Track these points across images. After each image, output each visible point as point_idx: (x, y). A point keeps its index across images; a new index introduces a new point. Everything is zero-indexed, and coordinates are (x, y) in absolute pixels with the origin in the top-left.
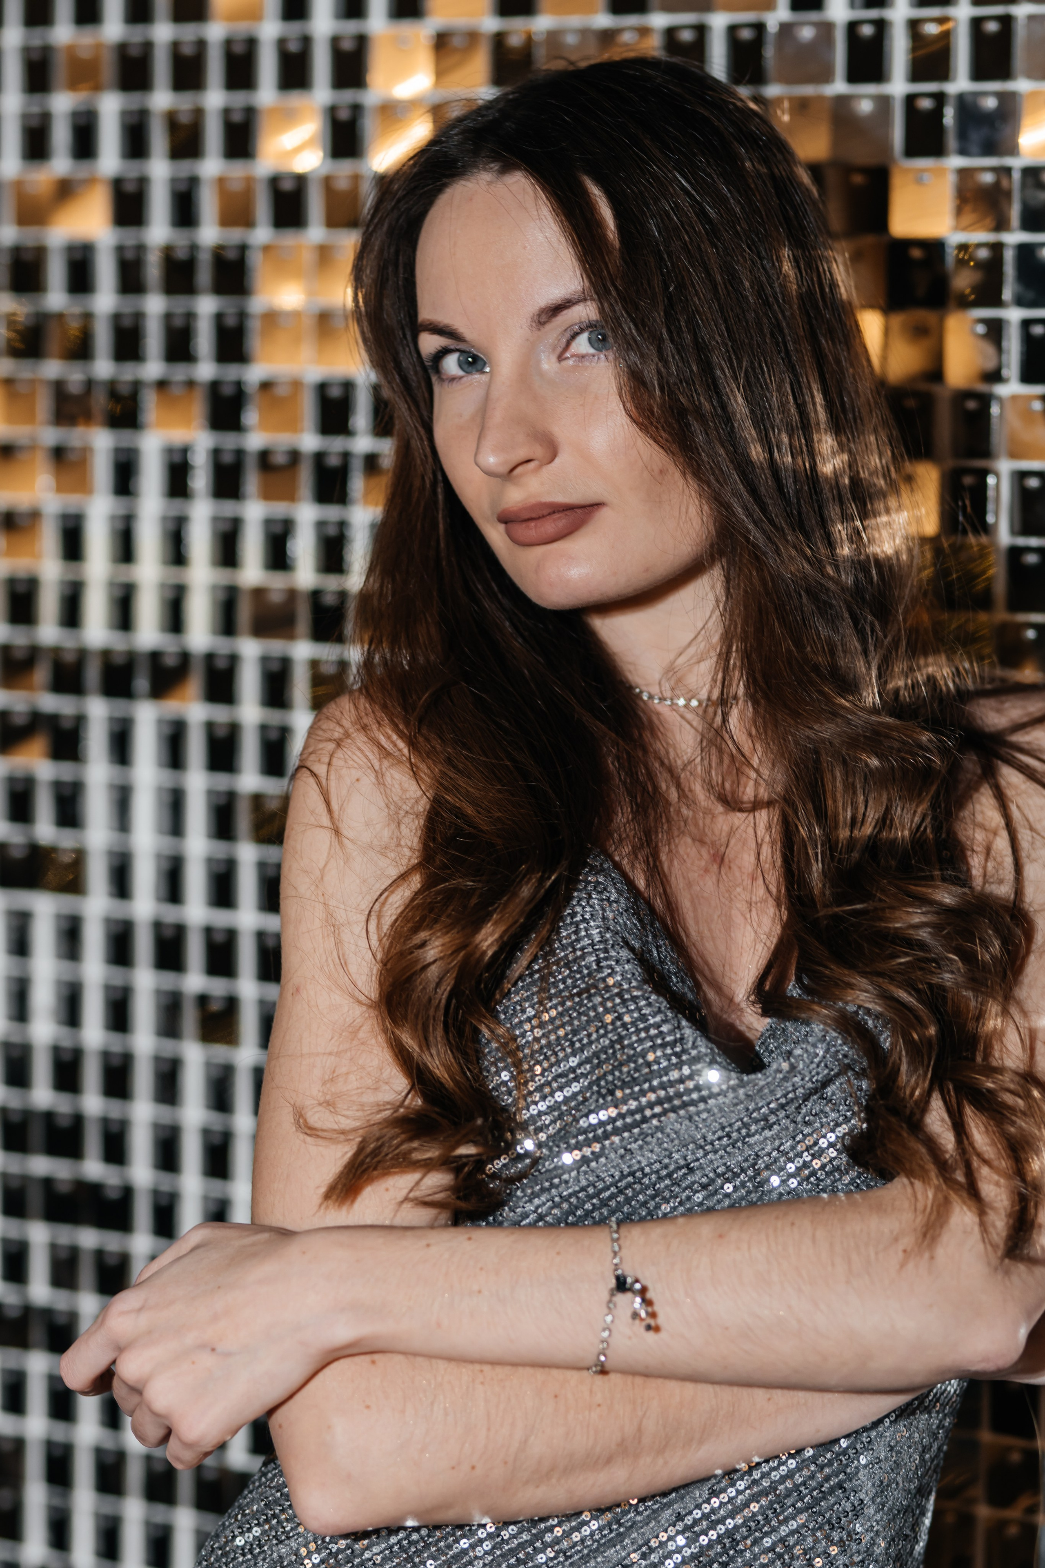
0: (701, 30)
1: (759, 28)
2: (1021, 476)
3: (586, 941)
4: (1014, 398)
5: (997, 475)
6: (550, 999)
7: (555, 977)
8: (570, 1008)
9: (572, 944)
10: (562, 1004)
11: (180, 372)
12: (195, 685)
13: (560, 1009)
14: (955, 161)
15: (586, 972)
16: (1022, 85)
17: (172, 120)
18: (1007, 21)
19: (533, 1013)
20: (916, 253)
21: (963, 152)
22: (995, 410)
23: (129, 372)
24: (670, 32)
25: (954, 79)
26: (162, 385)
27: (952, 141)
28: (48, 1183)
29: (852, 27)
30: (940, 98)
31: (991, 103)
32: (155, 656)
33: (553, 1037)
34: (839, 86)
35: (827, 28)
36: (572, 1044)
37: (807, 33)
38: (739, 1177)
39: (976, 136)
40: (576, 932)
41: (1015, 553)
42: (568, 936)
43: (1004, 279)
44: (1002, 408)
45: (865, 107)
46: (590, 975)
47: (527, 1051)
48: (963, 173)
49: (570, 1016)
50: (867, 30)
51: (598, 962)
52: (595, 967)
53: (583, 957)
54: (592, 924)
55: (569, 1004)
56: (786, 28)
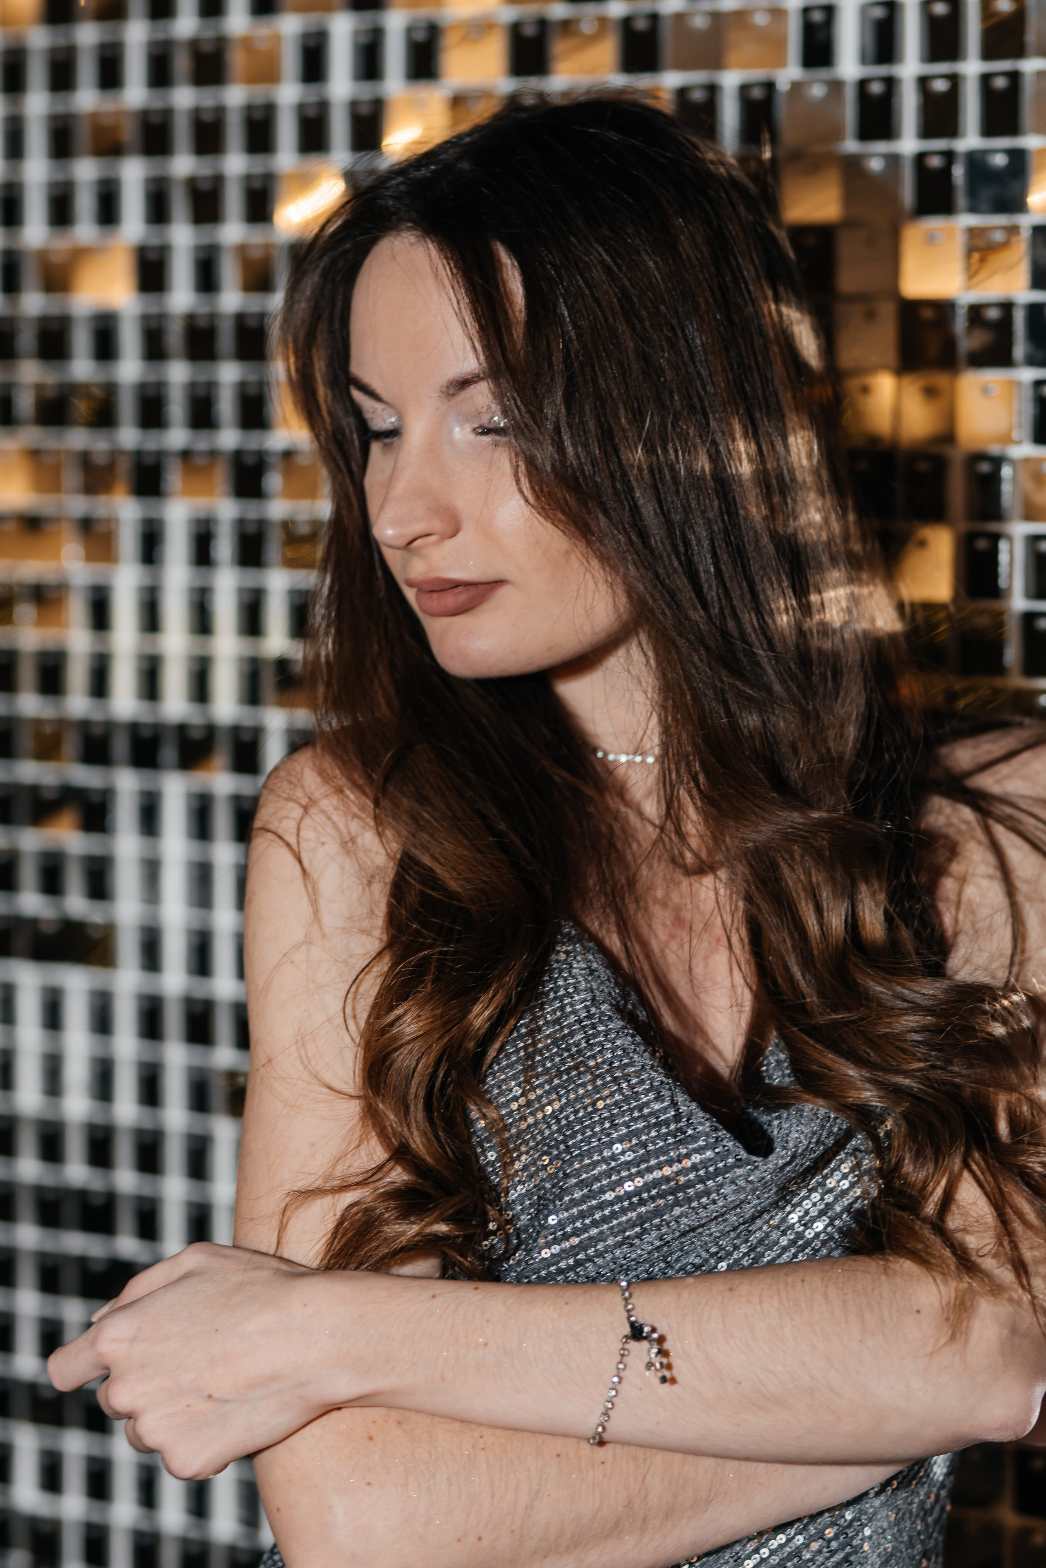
0: (713, 89)
1: (769, 86)
2: (1034, 539)
3: (573, 1018)
4: (1027, 460)
5: (1010, 539)
6: (537, 1077)
7: (542, 1055)
8: (558, 1086)
9: (557, 1021)
10: (550, 1082)
11: (202, 441)
12: (221, 757)
13: (547, 1087)
14: (966, 220)
15: (574, 1049)
16: (1031, 142)
17: (192, 184)
18: (1014, 77)
19: (520, 1092)
20: (927, 314)
21: (973, 209)
22: (1006, 471)
23: (152, 442)
24: (682, 93)
25: (964, 135)
26: (186, 455)
27: (961, 199)
28: (82, 1261)
29: (863, 84)
30: (949, 156)
31: (1000, 160)
32: (182, 729)
33: (540, 1115)
34: (851, 145)
35: (836, 86)
36: (558, 1121)
37: (817, 91)
38: (732, 1256)
39: (987, 194)
40: (562, 1008)
41: (1029, 618)
42: (554, 1012)
43: (1014, 339)
44: (1015, 470)
45: (876, 165)
46: (579, 1052)
47: (514, 1131)
48: (972, 232)
49: (558, 1093)
50: (876, 88)
51: (587, 1039)
52: (584, 1045)
53: (572, 1034)
54: (577, 998)
55: (556, 1082)
56: (797, 87)
